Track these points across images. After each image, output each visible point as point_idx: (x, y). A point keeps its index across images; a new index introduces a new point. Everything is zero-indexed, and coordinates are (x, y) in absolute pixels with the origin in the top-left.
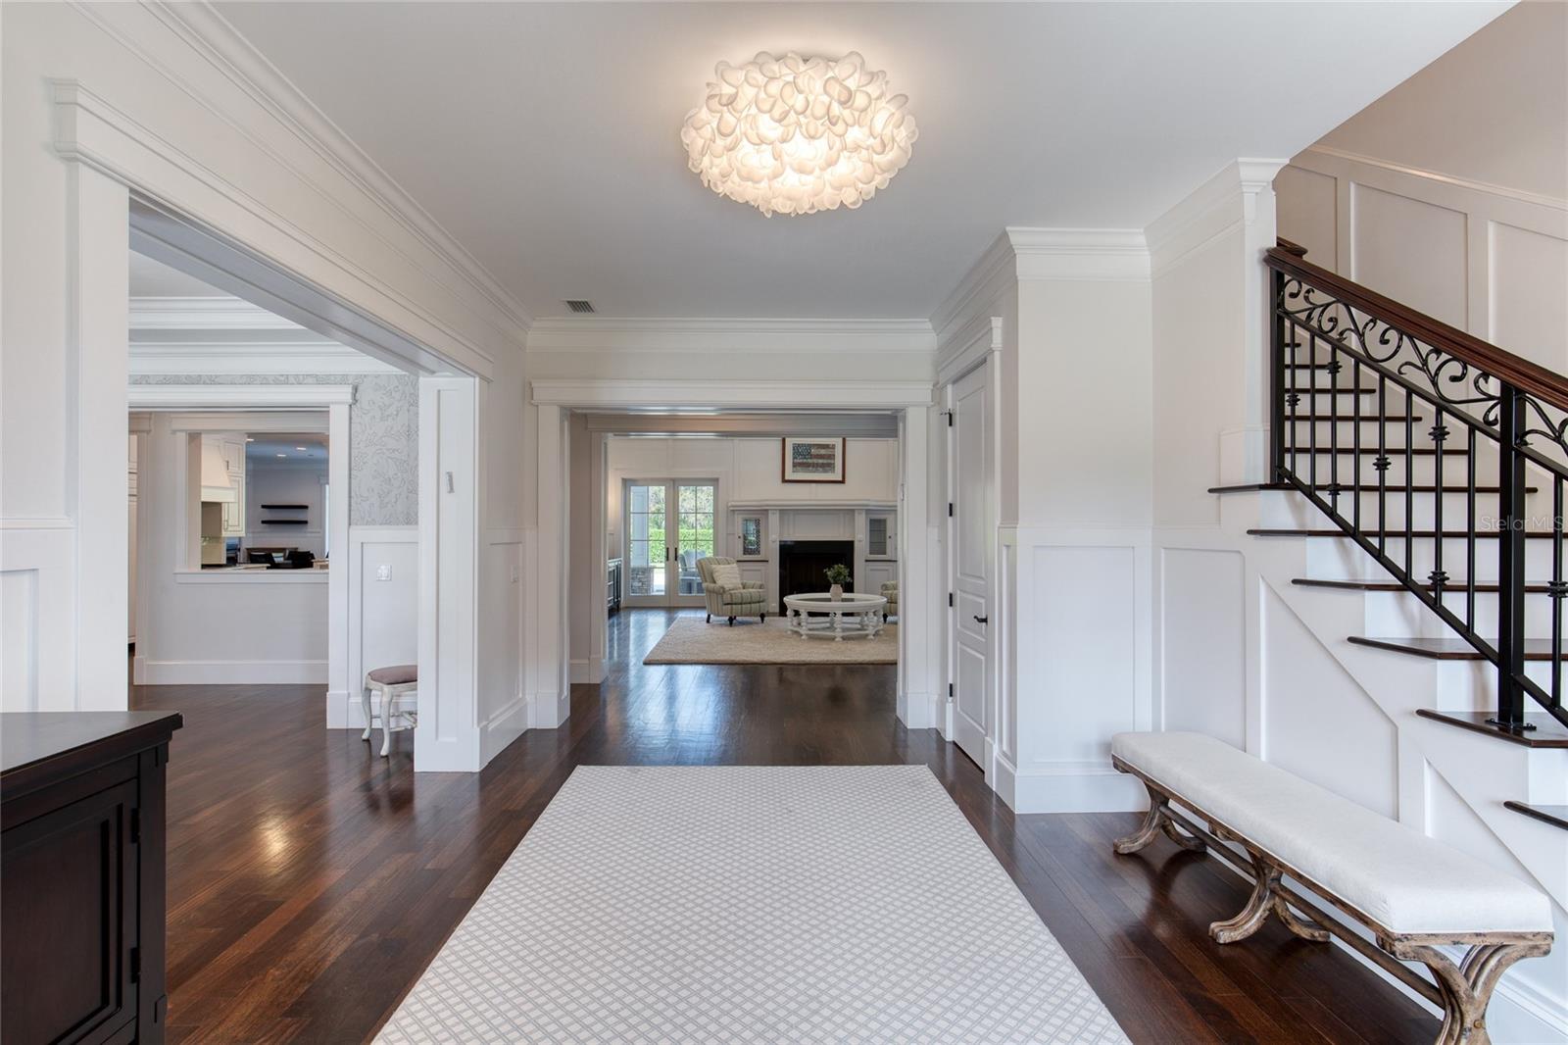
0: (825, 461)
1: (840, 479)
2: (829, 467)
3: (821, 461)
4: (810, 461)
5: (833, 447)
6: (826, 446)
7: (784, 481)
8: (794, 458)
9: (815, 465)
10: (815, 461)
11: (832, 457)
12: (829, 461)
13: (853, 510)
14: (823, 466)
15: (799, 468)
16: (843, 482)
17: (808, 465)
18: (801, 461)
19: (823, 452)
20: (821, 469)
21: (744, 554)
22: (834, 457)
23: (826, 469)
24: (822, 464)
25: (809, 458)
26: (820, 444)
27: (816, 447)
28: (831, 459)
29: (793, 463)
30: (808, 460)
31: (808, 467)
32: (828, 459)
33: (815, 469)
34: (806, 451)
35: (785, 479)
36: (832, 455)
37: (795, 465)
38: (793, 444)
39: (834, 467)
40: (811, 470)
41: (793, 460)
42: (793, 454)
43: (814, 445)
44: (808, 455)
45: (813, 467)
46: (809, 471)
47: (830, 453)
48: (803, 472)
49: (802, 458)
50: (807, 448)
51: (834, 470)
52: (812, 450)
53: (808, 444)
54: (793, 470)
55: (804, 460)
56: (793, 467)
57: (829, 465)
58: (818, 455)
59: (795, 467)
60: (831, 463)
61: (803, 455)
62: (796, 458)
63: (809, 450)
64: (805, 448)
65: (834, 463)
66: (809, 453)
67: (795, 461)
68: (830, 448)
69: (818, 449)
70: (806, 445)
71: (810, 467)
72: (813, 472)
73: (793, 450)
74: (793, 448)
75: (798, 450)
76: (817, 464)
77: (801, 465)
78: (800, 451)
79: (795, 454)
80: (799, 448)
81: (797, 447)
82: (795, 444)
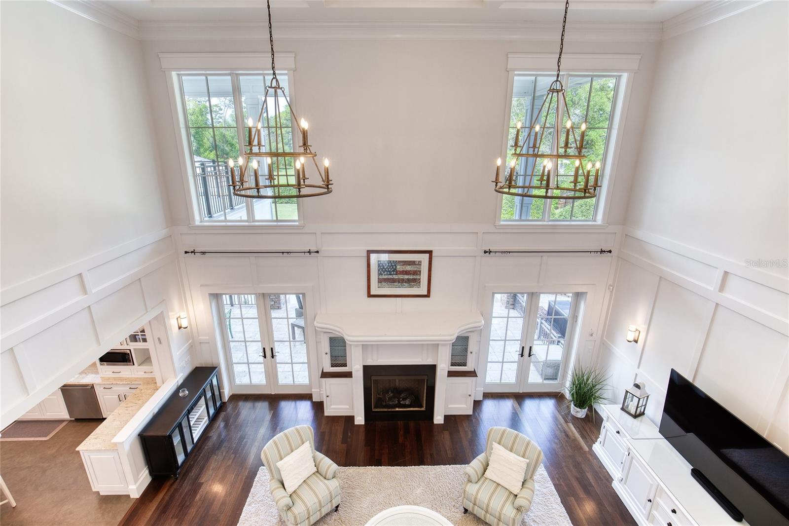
0: (411, 277)
1: (426, 293)
2: (416, 282)
3: (406, 277)
4: (395, 277)
5: (420, 263)
6: (412, 263)
7: (370, 295)
8: (380, 274)
9: (402, 281)
10: (401, 277)
11: (418, 273)
12: (415, 277)
13: (437, 345)
14: (409, 281)
15: (383, 284)
16: (428, 296)
17: (393, 281)
18: (386, 277)
19: (408, 268)
20: (406, 285)
21: (333, 365)
22: (420, 273)
23: (411, 284)
24: (408, 279)
25: (394, 274)
26: (406, 261)
27: (401, 264)
28: (417, 275)
29: (379, 279)
30: (394, 276)
31: (393, 283)
32: (413, 275)
33: (400, 284)
34: (391, 267)
35: (371, 294)
36: (418, 271)
37: (380, 281)
38: (378, 261)
39: (420, 282)
40: (396, 285)
41: (378, 276)
42: (379, 270)
43: (400, 262)
44: (394, 271)
45: (399, 282)
46: (394, 286)
47: (415, 269)
48: (390, 287)
49: (387, 274)
50: (393, 264)
51: (419, 285)
52: (398, 267)
53: (394, 261)
54: (378, 285)
55: (390, 277)
56: (379, 282)
57: (414, 280)
58: (403, 271)
59: (381, 282)
60: (416, 279)
61: (390, 272)
62: (382, 274)
63: (394, 267)
64: (390, 264)
65: (419, 279)
66: (395, 270)
67: (380, 277)
68: (416, 265)
69: (403, 265)
70: (392, 262)
71: (395, 282)
72: (399, 287)
73: (378, 267)
74: (379, 264)
75: (383, 267)
76: (403, 279)
77: (386, 280)
78: (385, 267)
79: (381, 270)
80: (384, 265)
81: (382, 264)
82: (380, 261)
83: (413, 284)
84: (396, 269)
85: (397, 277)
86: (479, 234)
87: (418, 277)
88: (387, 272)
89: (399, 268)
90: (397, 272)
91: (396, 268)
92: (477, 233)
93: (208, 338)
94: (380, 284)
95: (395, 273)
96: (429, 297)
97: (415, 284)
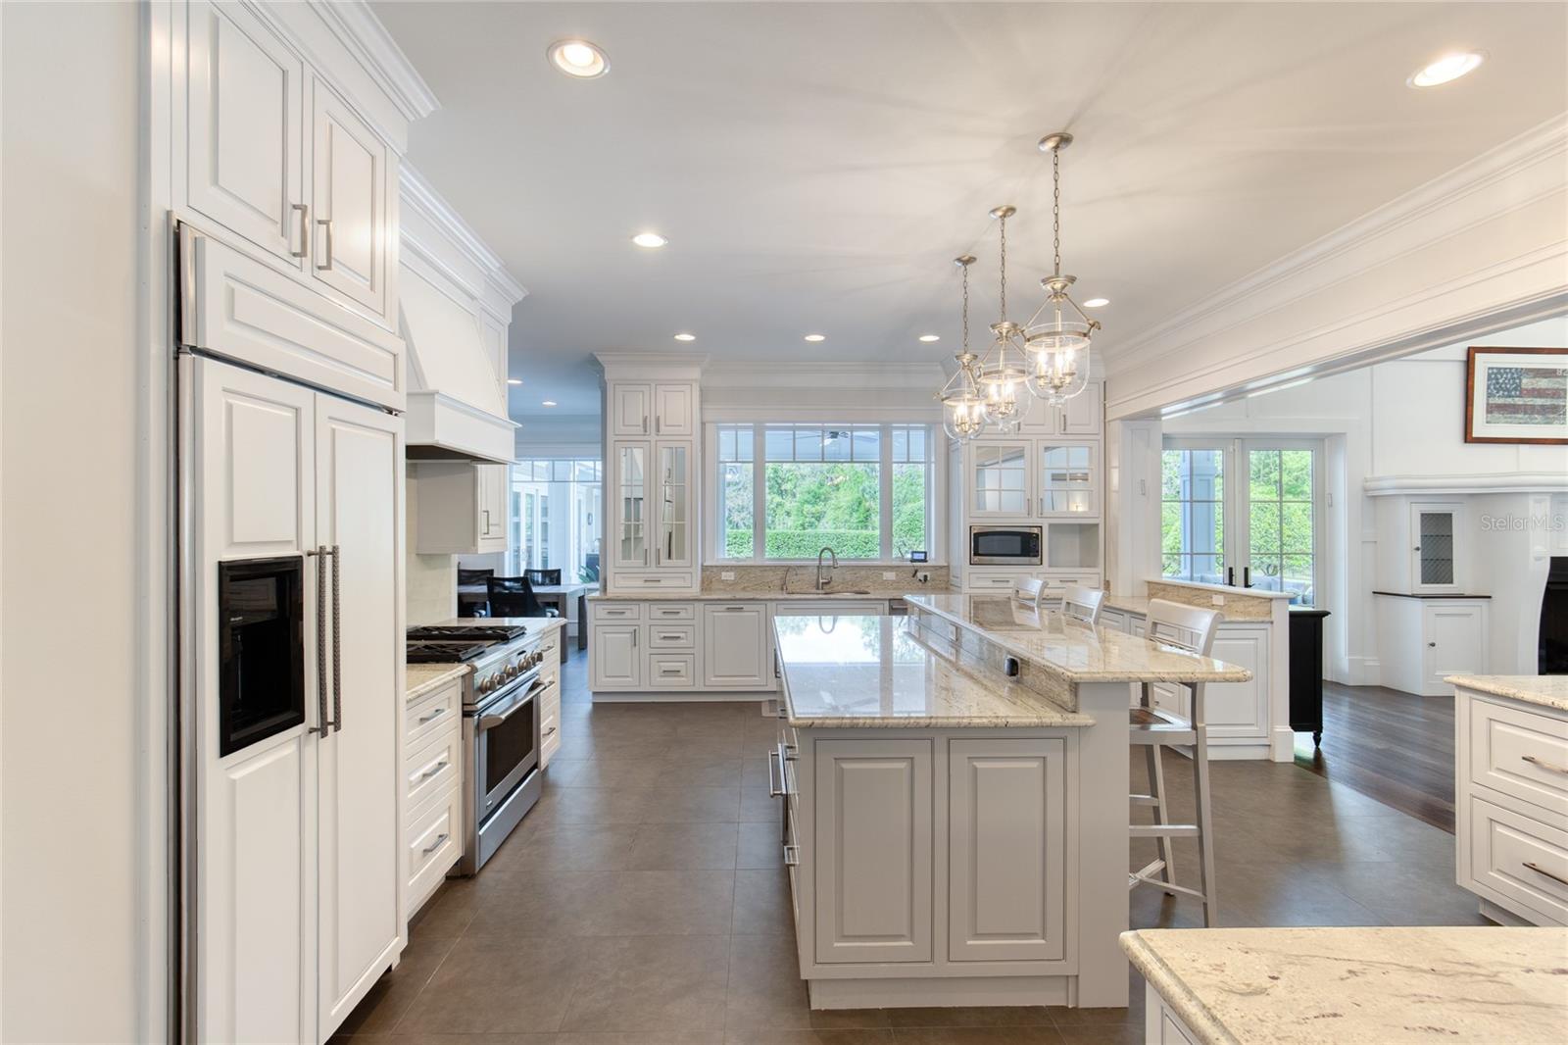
0: (1548, 402)
2: (1559, 412)
3: (1539, 401)
4: (1520, 401)
5: (1564, 374)
6: (1550, 374)
7: (1468, 439)
8: (1489, 395)
9: (1527, 410)
10: (1529, 401)
11: (1561, 393)
12: (1555, 402)
14: (1544, 410)
15: (1496, 415)
17: (1514, 409)
18: (1501, 401)
19: (1543, 383)
20: (1540, 418)
21: (1423, 583)
22: (1566, 394)
23: (1547, 416)
24: (1542, 406)
25: (1517, 397)
26: (1540, 370)
27: (1531, 374)
28: (1559, 397)
29: (1488, 404)
30: (1516, 399)
31: (1514, 413)
32: (1552, 398)
33: (1527, 416)
34: (1511, 381)
35: (1472, 436)
36: (1562, 390)
37: (1491, 409)
38: (1488, 368)
39: (1564, 414)
40: (1521, 418)
41: (1488, 400)
42: (1488, 388)
43: (1528, 371)
44: (1515, 389)
45: (1525, 413)
46: (1517, 420)
47: (1557, 386)
48: (1507, 422)
49: (1503, 396)
50: (1515, 376)
51: (1564, 419)
52: (1524, 381)
53: (1517, 369)
54: (1487, 417)
55: (1509, 401)
56: (1487, 412)
57: (1555, 409)
58: (1534, 390)
59: (1492, 412)
60: (1558, 406)
61: (1508, 390)
62: (1494, 396)
63: (1517, 381)
64: (1509, 376)
65: (1565, 406)
66: (1518, 387)
67: (1491, 401)
68: (1556, 377)
69: (1535, 377)
70: (1513, 371)
71: (1518, 413)
72: (1525, 423)
73: (1488, 380)
74: (1489, 375)
75: (1498, 379)
76: (1533, 406)
77: (1502, 408)
78: (1501, 381)
79: (1492, 387)
80: (1499, 376)
81: (1496, 374)
82: (1492, 368)
83: (1552, 416)
84: (1520, 386)
85: (1521, 403)
87: (1560, 402)
88: (1504, 391)
89: (1527, 383)
90: (1521, 392)
91: (1520, 382)
94: (1489, 415)
95: (1518, 393)
97: (1555, 416)
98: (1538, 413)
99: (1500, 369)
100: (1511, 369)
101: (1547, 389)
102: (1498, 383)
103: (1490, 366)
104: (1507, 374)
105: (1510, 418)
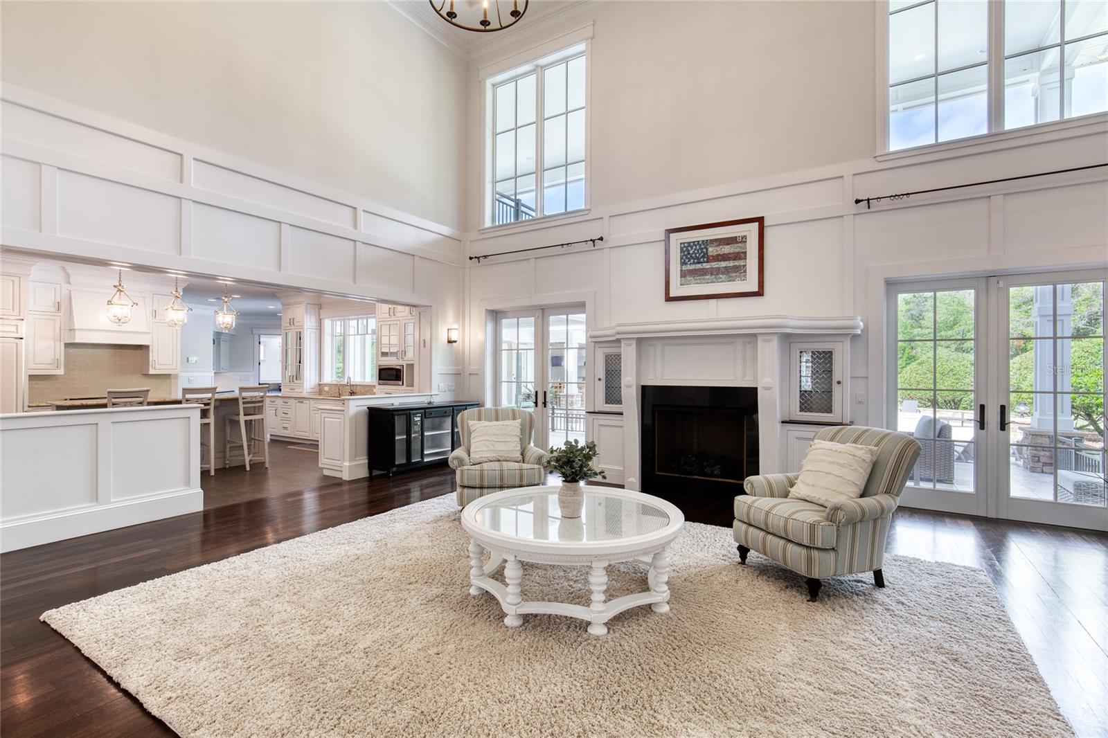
0: (731, 264)
1: (756, 289)
2: (740, 271)
3: (723, 264)
4: (707, 266)
5: (744, 240)
6: (733, 241)
7: (669, 299)
8: (683, 263)
9: (717, 271)
10: (715, 265)
11: (741, 256)
12: (737, 263)
13: (755, 336)
14: (727, 271)
15: (689, 278)
16: (760, 293)
17: (703, 272)
18: (693, 267)
19: (726, 249)
20: (723, 277)
21: (606, 403)
22: (746, 256)
23: (731, 275)
24: (726, 268)
25: (704, 262)
26: (721, 239)
27: (715, 244)
28: (740, 259)
29: (681, 270)
30: (704, 264)
31: (703, 275)
32: (735, 260)
33: (713, 277)
34: (700, 251)
35: (671, 296)
36: (742, 252)
37: (684, 274)
38: (681, 244)
39: (745, 271)
40: (708, 279)
41: (681, 267)
42: (681, 258)
43: (712, 241)
44: (703, 257)
45: (712, 274)
46: (704, 281)
47: (738, 250)
48: (696, 283)
49: (694, 263)
50: (703, 246)
51: (745, 276)
52: (710, 249)
53: (703, 241)
54: (681, 281)
55: (699, 266)
56: (681, 277)
57: (736, 269)
58: (718, 255)
59: (685, 277)
60: (740, 266)
61: (697, 258)
62: (686, 264)
63: (705, 250)
64: (698, 247)
65: (745, 266)
66: (705, 255)
67: (685, 268)
68: (737, 243)
69: (718, 246)
70: (701, 242)
71: (706, 275)
72: (712, 282)
73: (681, 253)
74: (682, 249)
75: (688, 251)
76: (719, 268)
77: (693, 273)
78: (691, 252)
79: (684, 257)
80: (690, 248)
81: (687, 247)
82: (684, 243)
83: (734, 274)
84: (707, 253)
85: (708, 267)
86: (845, 177)
87: (741, 263)
88: (694, 259)
89: (712, 251)
90: (708, 258)
91: (707, 251)
92: (842, 177)
93: (477, 368)
94: (683, 279)
95: (705, 259)
96: (763, 295)
97: (737, 274)
98: (723, 273)
99: (690, 243)
100: (698, 242)
101: (729, 254)
102: (689, 254)
103: (683, 241)
104: (696, 246)
105: (700, 279)
